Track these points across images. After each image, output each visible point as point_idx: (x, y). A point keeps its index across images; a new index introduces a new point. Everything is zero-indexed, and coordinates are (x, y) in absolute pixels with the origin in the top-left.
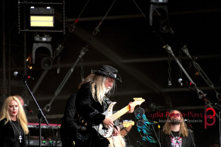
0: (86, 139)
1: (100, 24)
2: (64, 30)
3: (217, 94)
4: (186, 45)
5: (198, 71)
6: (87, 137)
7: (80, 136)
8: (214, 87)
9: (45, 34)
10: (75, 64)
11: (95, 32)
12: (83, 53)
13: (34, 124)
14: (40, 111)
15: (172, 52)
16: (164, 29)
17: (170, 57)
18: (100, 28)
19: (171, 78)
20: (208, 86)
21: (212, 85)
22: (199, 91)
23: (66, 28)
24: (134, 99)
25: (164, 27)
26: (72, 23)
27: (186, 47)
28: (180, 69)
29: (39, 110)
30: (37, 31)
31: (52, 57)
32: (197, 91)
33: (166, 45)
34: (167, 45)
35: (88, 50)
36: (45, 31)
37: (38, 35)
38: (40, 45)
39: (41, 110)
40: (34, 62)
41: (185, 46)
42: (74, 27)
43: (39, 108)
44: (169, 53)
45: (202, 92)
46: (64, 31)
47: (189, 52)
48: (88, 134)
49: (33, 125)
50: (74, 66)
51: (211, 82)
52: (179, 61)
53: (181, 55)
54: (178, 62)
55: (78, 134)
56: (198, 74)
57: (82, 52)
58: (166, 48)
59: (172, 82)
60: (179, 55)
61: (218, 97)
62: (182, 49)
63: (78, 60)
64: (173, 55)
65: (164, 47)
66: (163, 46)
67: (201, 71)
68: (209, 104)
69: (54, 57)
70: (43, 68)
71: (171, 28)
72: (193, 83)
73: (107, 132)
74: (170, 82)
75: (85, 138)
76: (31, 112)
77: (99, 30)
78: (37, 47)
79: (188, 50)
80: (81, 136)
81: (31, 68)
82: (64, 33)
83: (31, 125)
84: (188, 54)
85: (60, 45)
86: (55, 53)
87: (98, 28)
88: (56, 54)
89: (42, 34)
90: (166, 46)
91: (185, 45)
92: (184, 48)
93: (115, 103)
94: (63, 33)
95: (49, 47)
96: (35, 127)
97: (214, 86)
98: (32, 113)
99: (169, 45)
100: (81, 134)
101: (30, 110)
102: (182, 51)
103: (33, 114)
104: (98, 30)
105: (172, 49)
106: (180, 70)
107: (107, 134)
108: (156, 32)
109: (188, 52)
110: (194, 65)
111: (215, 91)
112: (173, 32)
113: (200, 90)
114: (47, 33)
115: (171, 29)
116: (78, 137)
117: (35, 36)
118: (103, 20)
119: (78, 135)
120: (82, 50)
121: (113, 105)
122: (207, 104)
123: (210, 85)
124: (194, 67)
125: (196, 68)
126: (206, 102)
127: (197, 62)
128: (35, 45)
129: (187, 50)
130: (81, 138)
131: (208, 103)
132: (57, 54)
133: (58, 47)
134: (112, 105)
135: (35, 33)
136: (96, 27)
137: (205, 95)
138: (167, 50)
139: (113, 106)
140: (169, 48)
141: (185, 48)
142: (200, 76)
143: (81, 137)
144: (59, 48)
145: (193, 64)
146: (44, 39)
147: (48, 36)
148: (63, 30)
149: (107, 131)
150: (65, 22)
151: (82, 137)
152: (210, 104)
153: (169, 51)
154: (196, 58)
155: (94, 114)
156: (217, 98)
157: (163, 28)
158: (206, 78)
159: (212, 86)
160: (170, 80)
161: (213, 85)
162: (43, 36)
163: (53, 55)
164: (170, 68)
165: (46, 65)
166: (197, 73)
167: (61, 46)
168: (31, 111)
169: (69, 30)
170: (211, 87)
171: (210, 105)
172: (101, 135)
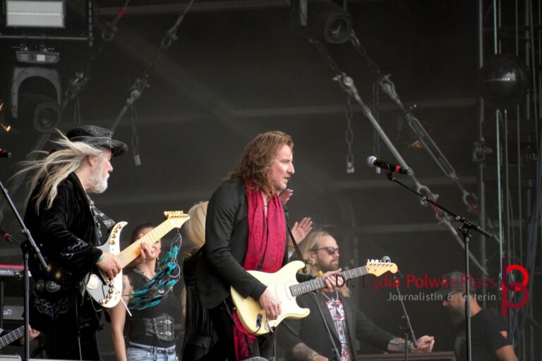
0: (64, 312)
1: (179, 22)
2: (91, 35)
3: (466, 194)
4: (390, 75)
5: (419, 139)
6: (63, 307)
7: (46, 305)
8: (457, 178)
9: (42, 46)
10: (118, 121)
11: (166, 42)
12: (136, 93)
13: (13, 267)
14: (26, 234)
15: (355, 90)
16: (334, 35)
17: (349, 103)
18: (180, 31)
19: (353, 156)
20: (443, 174)
21: (452, 171)
22: (420, 186)
23: (94, 31)
24: (166, 213)
25: (336, 29)
26: (110, 18)
27: (390, 78)
28: (375, 133)
29: (23, 231)
30: (23, 37)
31: (59, 101)
32: (416, 187)
33: (340, 74)
34: (344, 74)
35: (148, 86)
36: (43, 37)
37: (26, 49)
38: (32, 72)
39: (28, 231)
40: (15, 115)
41: (386, 77)
42: (115, 29)
43: (23, 228)
44: (347, 94)
45: (428, 190)
46: (88, 39)
47: (397, 92)
48: (67, 300)
49: (10, 269)
50: (115, 126)
51: (450, 166)
52: (373, 114)
53: (378, 98)
54: (370, 115)
55: (38, 302)
56: (418, 145)
57: (134, 90)
58: (340, 81)
59: (355, 166)
60: (374, 100)
61: (466, 203)
62: (381, 83)
63: (125, 109)
64: (358, 97)
65: (336, 79)
66: (335, 76)
67: (425, 139)
68: (446, 218)
69: (65, 103)
70: (39, 129)
71: (353, 31)
72: (407, 167)
73: (111, 295)
74: (350, 165)
75: (59, 311)
76: (8, 237)
77: (177, 35)
78: (24, 77)
79: (393, 86)
80: (47, 307)
81: (8, 129)
82: (91, 43)
83: (7, 269)
84: (394, 95)
85: (80, 72)
86: (66, 94)
87: (173, 32)
88: (70, 94)
89: (36, 47)
90: (340, 77)
91: (387, 74)
92: (385, 82)
93: (123, 224)
94: (86, 43)
95: (52, 76)
96: (17, 274)
97: (457, 174)
98: (9, 239)
99: (348, 75)
100: (47, 301)
101: (4, 233)
102: (380, 87)
103: (11, 241)
104: (174, 37)
105: (355, 84)
106: (375, 136)
107: (110, 298)
108: (316, 42)
109: (394, 92)
110: (410, 123)
111: (460, 186)
112: (358, 41)
113: (422, 184)
114: (49, 44)
115: (353, 35)
116: (41, 310)
117: (18, 50)
118: (185, 12)
119: (39, 305)
120: (134, 86)
121: (120, 228)
122: (440, 218)
123: (449, 173)
124: (409, 127)
125: (415, 130)
126: (437, 215)
127: (415, 116)
128: (17, 71)
129: (391, 88)
130: (50, 312)
131: (442, 216)
132: (73, 96)
133: (76, 78)
134: (118, 229)
135: (17, 42)
136: (170, 28)
137: (435, 197)
138: (343, 87)
139: (119, 231)
140: (349, 82)
141: (388, 80)
142: (423, 150)
143: (49, 309)
144: (77, 80)
145: (406, 121)
146: (41, 58)
147: (50, 51)
148: (87, 35)
149: (110, 292)
150: (92, 16)
151: (50, 307)
152: (448, 218)
153: (348, 87)
154: (413, 105)
155: (78, 247)
156: (464, 203)
157: (334, 32)
158: (438, 155)
159: (453, 175)
160: (350, 161)
161: (454, 172)
162: (39, 51)
163: (63, 97)
164: (352, 131)
165: (45, 122)
166: (416, 143)
167: (82, 76)
168: (7, 234)
169: (103, 36)
170: (450, 178)
171: (448, 220)
172: (98, 301)
